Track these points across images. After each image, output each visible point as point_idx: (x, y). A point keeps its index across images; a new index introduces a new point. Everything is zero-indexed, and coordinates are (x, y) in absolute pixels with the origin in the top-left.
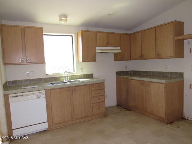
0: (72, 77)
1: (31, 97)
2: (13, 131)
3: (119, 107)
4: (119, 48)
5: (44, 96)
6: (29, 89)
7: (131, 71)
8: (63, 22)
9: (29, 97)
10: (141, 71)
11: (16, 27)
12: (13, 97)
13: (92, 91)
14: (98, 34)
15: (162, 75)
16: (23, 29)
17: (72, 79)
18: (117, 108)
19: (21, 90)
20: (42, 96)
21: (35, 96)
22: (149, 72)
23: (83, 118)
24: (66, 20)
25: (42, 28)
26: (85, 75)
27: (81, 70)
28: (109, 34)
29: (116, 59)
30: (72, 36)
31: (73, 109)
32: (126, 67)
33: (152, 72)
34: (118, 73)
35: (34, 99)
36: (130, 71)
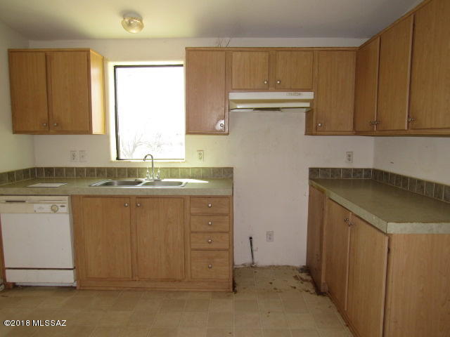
0: (172, 172)
1: (40, 208)
2: (7, 271)
4: (309, 95)
5: (65, 209)
7: (368, 170)
8: (134, 31)
9: (36, 206)
10: (393, 175)
11: (37, 51)
12: (7, 201)
13: (191, 214)
14: (237, 56)
17: (164, 178)
19: (23, 190)
20: (61, 210)
21: (47, 207)
22: (411, 179)
23: (162, 280)
24: (141, 26)
25: (87, 52)
27: (196, 154)
28: (273, 53)
31: (137, 254)
32: (349, 156)
34: (313, 172)
35: (44, 213)
36: (366, 170)
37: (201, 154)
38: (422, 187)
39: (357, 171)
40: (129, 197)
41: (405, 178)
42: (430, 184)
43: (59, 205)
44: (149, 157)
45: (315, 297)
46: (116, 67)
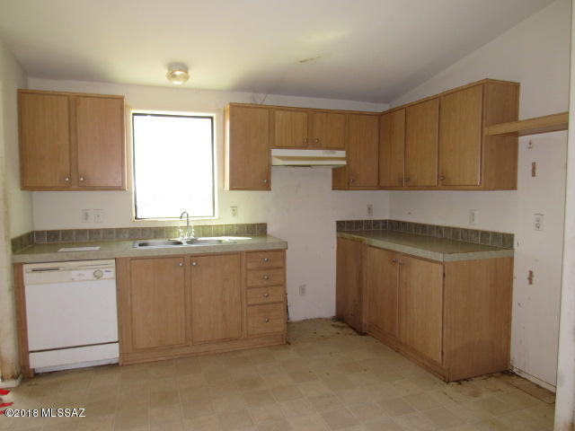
0: (204, 230)
1: (79, 275)
2: (31, 355)
3: (338, 323)
4: (342, 154)
5: (112, 274)
6: (74, 254)
7: (385, 222)
8: (177, 83)
9: (74, 274)
10: (410, 224)
11: (58, 95)
12: (34, 270)
13: (247, 270)
14: (279, 114)
15: (460, 240)
16: (74, 102)
17: (200, 236)
18: (333, 325)
19: (54, 256)
20: (106, 275)
21: (89, 274)
22: (430, 226)
23: (218, 341)
24: (186, 78)
25: (121, 99)
26: (243, 225)
27: (230, 211)
28: (311, 113)
29: (337, 185)
30: (212, 118)
31: (191, 315)
32: (369, 209)
33: (438, 227)
34: (341, 225)
35: (84, 280)
36: (383, 221)
37: (234, 209)
38: (441, 232)
39: (376, 222)
40: (183, 257)
41: (424, 226)
42: (448, 229)
43: (103, 270)
44: (185, 215)
45: (359, 337)
46: (134, 114)
